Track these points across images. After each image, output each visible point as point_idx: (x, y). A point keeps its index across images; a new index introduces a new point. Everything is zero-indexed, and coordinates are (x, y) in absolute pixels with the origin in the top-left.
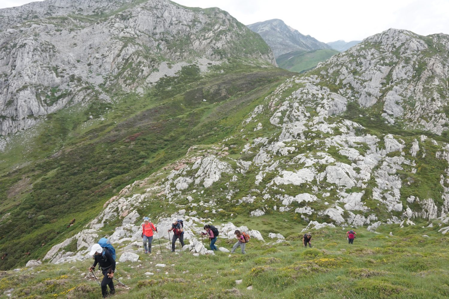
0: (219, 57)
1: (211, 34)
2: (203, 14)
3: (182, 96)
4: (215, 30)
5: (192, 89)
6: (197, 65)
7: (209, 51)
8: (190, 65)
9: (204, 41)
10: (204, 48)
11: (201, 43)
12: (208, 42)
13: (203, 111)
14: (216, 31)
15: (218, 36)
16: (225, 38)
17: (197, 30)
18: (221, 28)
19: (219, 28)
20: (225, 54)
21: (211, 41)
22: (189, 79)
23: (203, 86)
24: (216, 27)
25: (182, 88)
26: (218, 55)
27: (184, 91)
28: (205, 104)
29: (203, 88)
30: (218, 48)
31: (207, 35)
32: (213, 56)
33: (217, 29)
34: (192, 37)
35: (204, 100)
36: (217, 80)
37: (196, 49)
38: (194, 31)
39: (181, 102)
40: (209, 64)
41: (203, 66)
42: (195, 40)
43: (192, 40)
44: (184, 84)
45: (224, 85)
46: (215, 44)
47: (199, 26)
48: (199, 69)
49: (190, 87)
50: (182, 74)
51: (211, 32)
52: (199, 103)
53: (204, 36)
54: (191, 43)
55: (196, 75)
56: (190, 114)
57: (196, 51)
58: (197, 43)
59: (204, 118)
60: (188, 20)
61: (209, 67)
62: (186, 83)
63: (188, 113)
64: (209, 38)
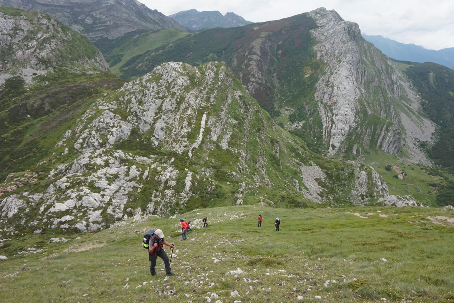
0: (44, 66)
1: (34, 43)
2: (25, 20)
3: (7, 113)
4: (39, 38)
5: (16, 105)
6: (21, 77)
7: (34, 61)
8: (14, 77)
9: (27, 51)
10: (28, 58)
11: (24, 53)
12: (32, 51)
13: (27, 128)
14: (40, 40)
15: (42, 44)
16: (49, 46)
17: (19, 39)
18: (44, 36)
19: (42, 36)
20: (50, 62)
21: (35, 50)
22: (13, 93)
23: (27, 101)
24: (39, 35)
25: (6, 104)
26: (43, 65)
27: (8, 107)
28: (29, 120)
29: (27, 103)
30: (43, 57)
31: (30, 44)
32: (38, 66)
33: (41, 37)
34: (14, 47)
35: (28, 116)
36: (41, 93)
37: (20, 58)
38: (16, 41)
39: (5, 120)
40: (34, 74)
41: (27, 77)
42: (17, 50)
43: (14, 50)
44: (8, 99)
45: (47, 99)
46: (39, 54)
47: (22, 35)
48: (23, 81)
49: (14, 102)
50: (6, 88)
51: (35, 40)
52: (24, 120)
53: (27, 45)
54: (14, 53)
55: (20, 89)
56: (14, 132)
57: (20, 61)
58: (20, 53)
59: (27, 136)
60: (8, 29)
61: (33, 78)
62: (10, 98)
63: (12, 131)
64: (33, 47)
